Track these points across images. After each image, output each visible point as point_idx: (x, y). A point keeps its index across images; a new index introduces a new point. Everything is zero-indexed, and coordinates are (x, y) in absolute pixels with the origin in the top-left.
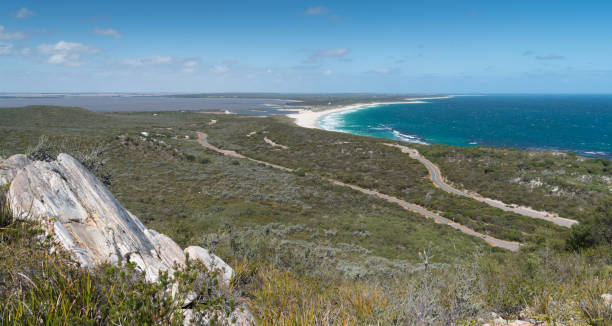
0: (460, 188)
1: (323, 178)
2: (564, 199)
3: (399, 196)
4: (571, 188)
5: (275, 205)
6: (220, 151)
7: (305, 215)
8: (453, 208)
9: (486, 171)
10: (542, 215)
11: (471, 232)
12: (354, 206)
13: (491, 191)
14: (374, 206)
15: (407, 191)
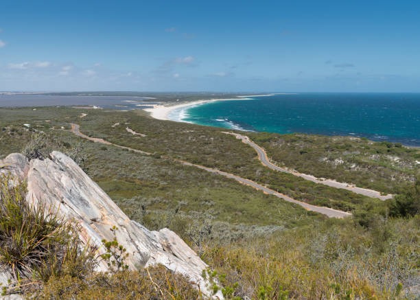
0: (282, 166)
1: (175, 160)
2: (360, 173)
3: (236, 173)
4: (364, 165)
5: (138, 182)
6: (91, 139)
7: (162, 189)
8: (277, 182)
9: (301, 153)
10: (344, 185)
11: (291, 200)
12: (200, 181)
13: (305, 168)
14: (216, 182)
15: (241, 169)
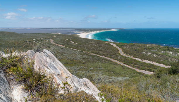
0: (128, 55)
1: (88, 53)
2: (157, 58)
3: (111, 58)
4: (159, 55)
5: (75, 61)
6: (57, 45)
7: (83, 63)
8: (127, 61)
9: (135, 50)
10: (151, 62)
11: (131, 68)
12: (98, 61)
13: (137, 56)
14: (104, 61)
15: (113, 56)
